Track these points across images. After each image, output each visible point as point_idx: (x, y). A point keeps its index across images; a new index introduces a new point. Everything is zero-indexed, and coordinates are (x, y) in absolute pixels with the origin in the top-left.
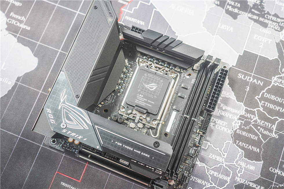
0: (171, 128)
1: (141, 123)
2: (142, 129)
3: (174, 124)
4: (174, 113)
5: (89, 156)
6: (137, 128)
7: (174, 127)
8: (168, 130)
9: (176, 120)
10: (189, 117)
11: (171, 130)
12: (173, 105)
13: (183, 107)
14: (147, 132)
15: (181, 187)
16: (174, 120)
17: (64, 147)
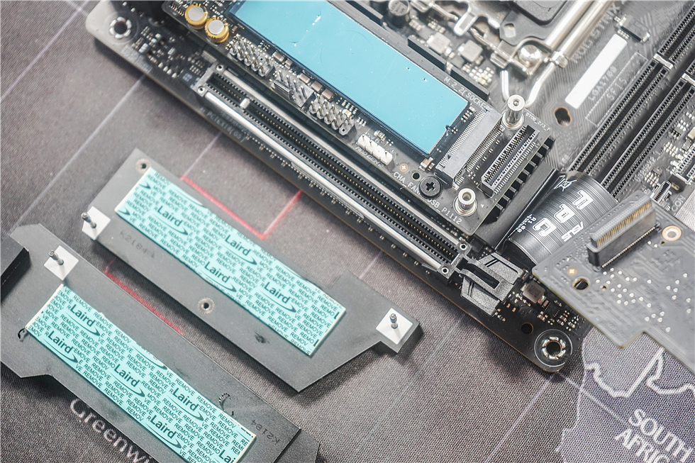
0: (591, 95)
1: (478, 42)
2: (473, 68)
3: (605, 81)
4: (616, 44)
5: (244, 103)
6: (455, 59)
7: (601, 94)
8: (575, 98)
9: (619, 70)
10: (671, 66)
11: (588, 103)
12: (620, 13)
13: (659, 31)
14: (490, 84)
15: (566, 324)
16: (609, 69)
17: (154, 56)
